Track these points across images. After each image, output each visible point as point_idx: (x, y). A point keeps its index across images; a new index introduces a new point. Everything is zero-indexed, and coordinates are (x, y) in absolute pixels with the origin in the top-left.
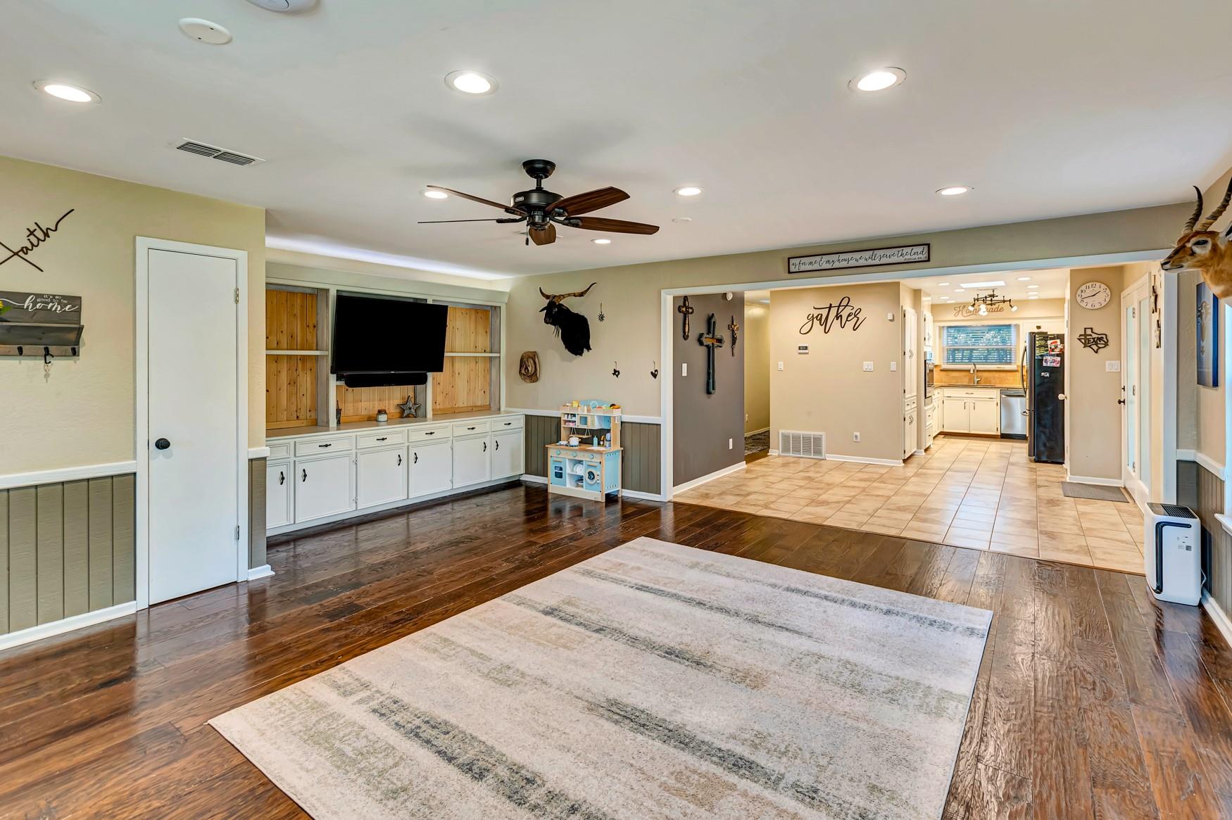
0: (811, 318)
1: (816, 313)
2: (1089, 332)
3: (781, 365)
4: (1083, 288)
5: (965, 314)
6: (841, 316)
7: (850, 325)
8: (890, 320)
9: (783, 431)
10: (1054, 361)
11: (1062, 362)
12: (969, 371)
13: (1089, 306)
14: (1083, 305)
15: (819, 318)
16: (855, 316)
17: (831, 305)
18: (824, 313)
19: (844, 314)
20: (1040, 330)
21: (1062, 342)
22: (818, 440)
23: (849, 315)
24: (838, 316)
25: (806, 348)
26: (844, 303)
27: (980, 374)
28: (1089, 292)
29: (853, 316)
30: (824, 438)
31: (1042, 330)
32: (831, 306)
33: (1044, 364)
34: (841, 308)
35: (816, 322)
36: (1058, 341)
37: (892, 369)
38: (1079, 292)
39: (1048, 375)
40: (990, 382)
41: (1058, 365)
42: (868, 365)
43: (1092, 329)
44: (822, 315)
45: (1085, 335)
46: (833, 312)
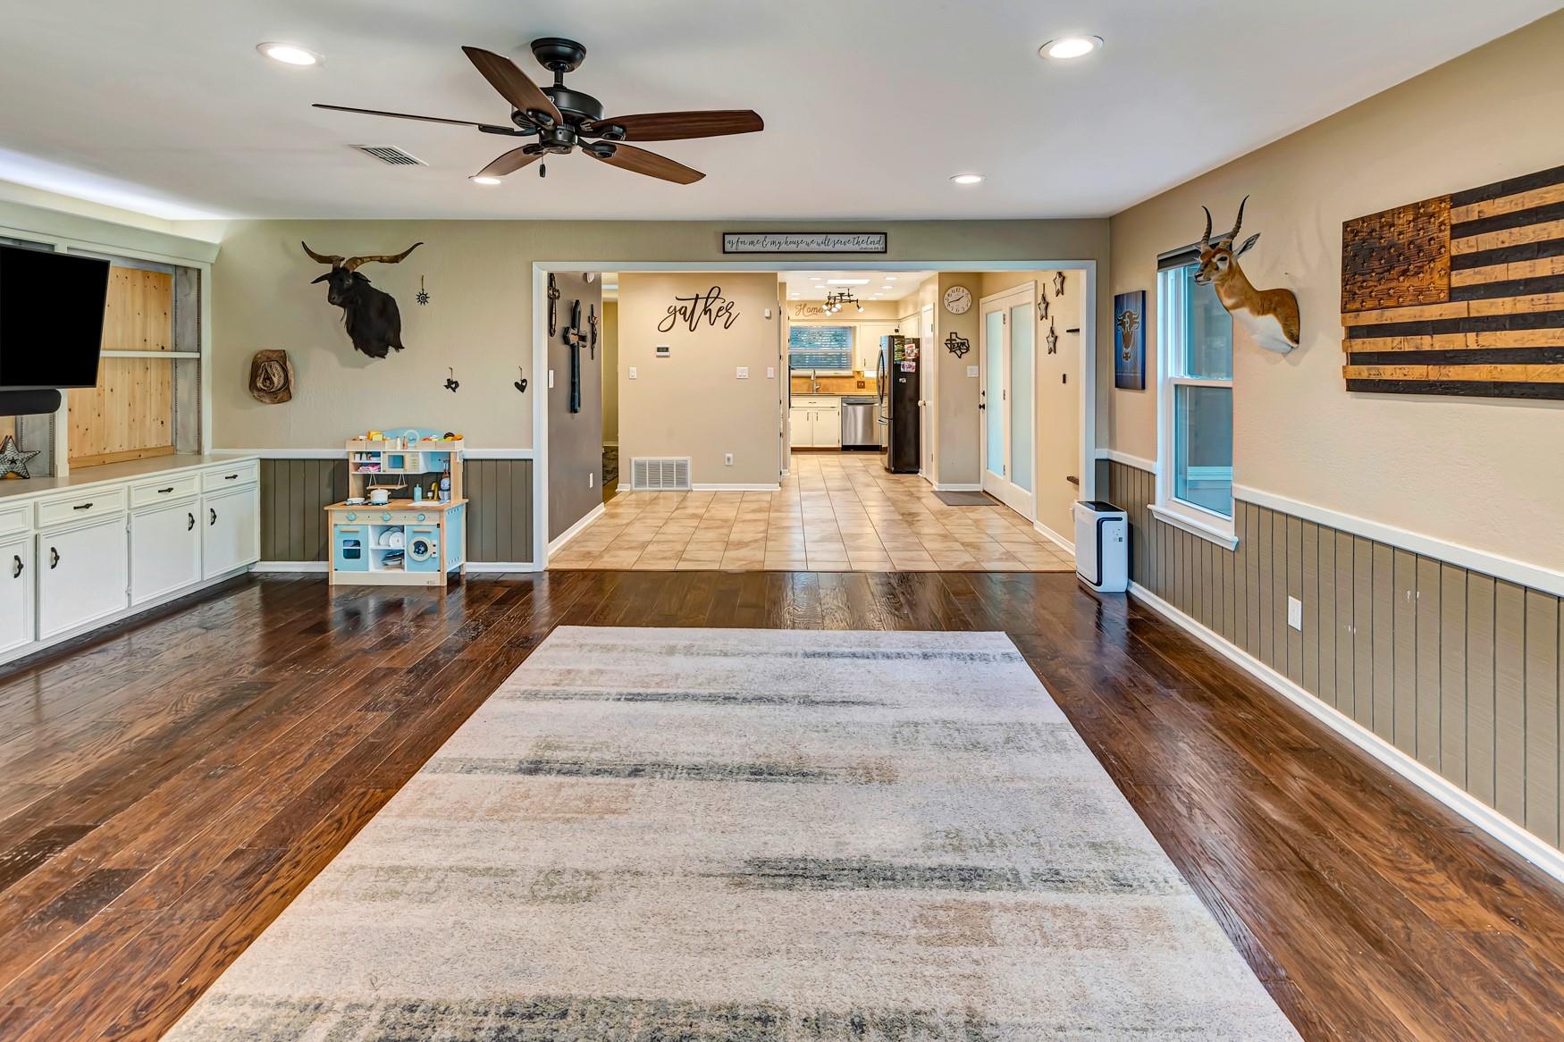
0: (673, 312)
1: (679, 305)
2: (954, 337)
3: (634, 371)
4: (950, 291)
5: (806, 314)
6: (710, 310)
7: (721, 321)
8: (767, 318)
9: (637, 458)
10: (910, 366)
11: (918, 367)
12: (810, 377)
13: (954, 311)
14: (950, 309)
15: (683, 311)
16: (727, 311)
17: (697, 295)
18: (690, 305)
19: (714, 308)
20: (897, 334)
21: (918, 346)
22: (682, 468)
23: (720, 310)
24: (706, 311)
25: (667, 350)
26: (714, 294)
27: (819, 381)
28: (954, 296)
29: (724, 311)
30: (689, 463)
31: (900, 334)
32: (697, 298)
33: (902, 370)
34: (710, 301)
35: (679, 317)
36: (914, 345)
37: (769, 376)
38: (946, 295)
39: (905, 381)
40: (827, 390)
41: (914, 371)
42: (742, 371)
43: (956, 333)
44: (686, 307)
45: (951, 340)
46: (701, 304)
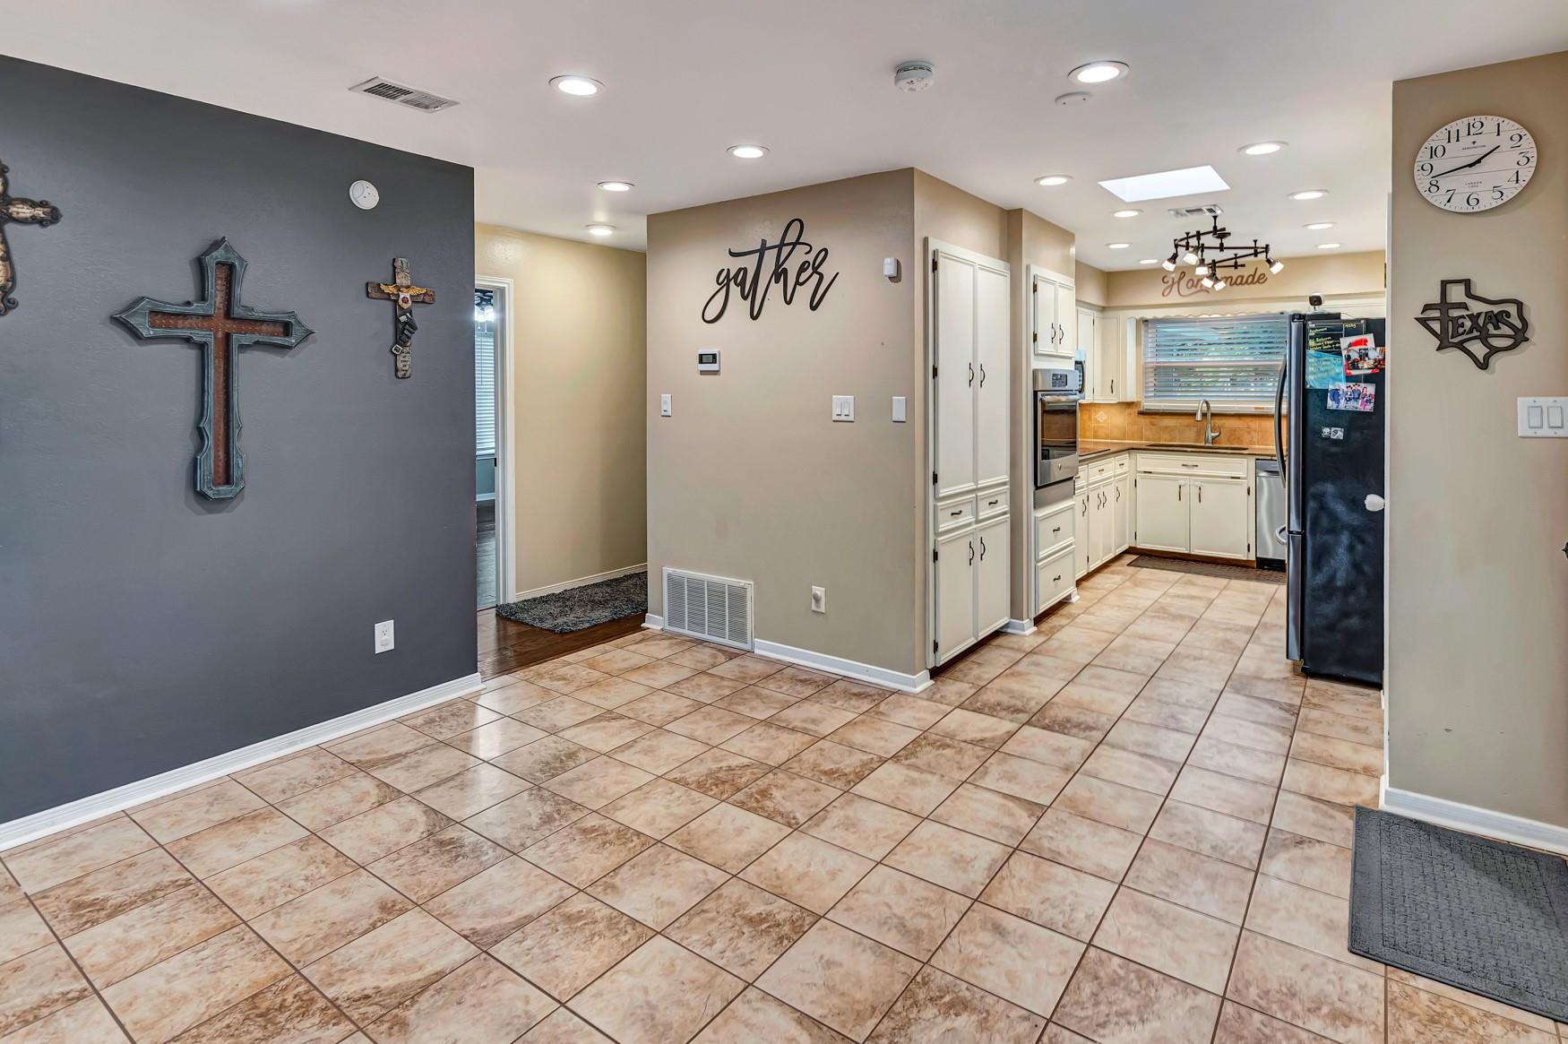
0: (725, 281)
1: (734, 265)
2: (1456, 294)
3: (667, 407)
4: (1438, 138)
6: (785, 271)
7: (804, 293)
8: (891, 278)
9: (671, 570)
10: (1358, 396)
11: (1379, 397)
12: (1194, 414)
13: (1458, 204)
14: (1439, 199)
15: (739, 278)
16: (815, 270)
17: (764, 242)
18: (750, 263)
19: (792, 267)
20: (1319, 309)
21: (1380, 342)
22: (738, 596)
23: (802, 269)
24: (780, 274)
25: (714, 358)
26: (791, 238)
27: (1218, 422)
28: (1459, 153)
29: (810, 271)
30: (750, 594)
31: (1327, 307)
33: (1331, 404)
34: (786, 250)
35: (735, 291)
36: (1370, 338)
37: (894, 419)
38: (1423, 155)
39: (1340, 434)
40: (1239, 440)
41: (1369, 407)
42: (843, 405)
43: (1467, 283)
44: (745, 270)
45: (1444, 305)
